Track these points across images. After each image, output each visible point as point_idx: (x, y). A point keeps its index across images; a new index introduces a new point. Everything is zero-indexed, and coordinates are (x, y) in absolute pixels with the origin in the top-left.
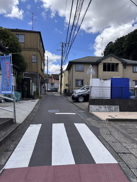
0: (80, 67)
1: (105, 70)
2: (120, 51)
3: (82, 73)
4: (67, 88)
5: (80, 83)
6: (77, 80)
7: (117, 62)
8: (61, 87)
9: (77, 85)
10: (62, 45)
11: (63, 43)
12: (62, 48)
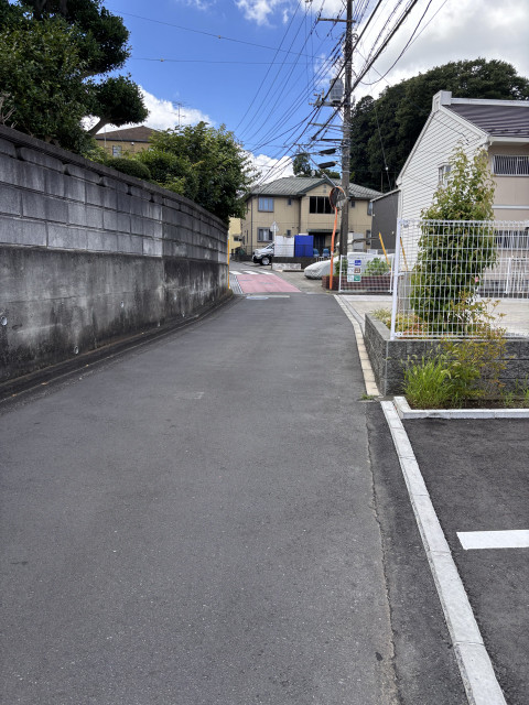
0: (265, 203)
2: (389, 132)
3: (271, 215)
4: (238, 244)
5: (265, 234)
6: (261, 230)
9: (260, 240)
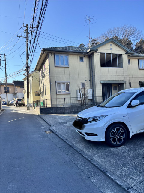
1: (103, 65)
5: (63, 87)
6: (59, 84)
7: (120, 53)
8: (28, 97)
10: (27, 30)
11: (27, 25)
12: (27, 35)
